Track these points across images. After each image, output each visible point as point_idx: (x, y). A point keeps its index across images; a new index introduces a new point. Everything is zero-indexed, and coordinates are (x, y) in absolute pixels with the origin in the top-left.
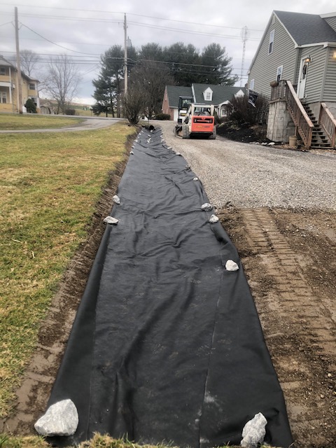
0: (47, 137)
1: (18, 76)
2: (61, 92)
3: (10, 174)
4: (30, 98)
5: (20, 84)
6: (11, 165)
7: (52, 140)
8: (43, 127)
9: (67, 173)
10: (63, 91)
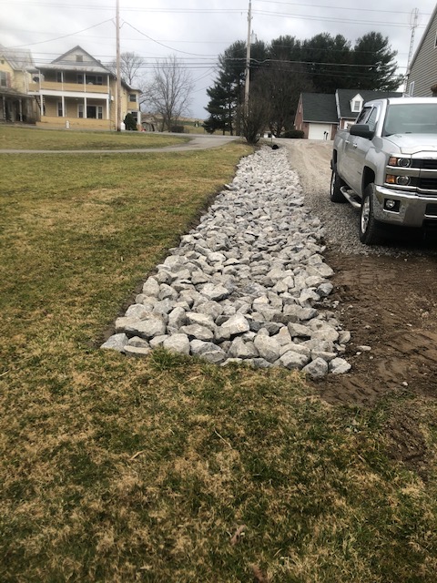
0: (146, 158)
1: (117, 85)
2: (167, 104)
3: (103, 194)
4: (130, 112)
5: (119, 96)
6: (104, 185)
7: (151, 160)
8: (143, 147)
9: (162, 195)
10: (170, 103)
